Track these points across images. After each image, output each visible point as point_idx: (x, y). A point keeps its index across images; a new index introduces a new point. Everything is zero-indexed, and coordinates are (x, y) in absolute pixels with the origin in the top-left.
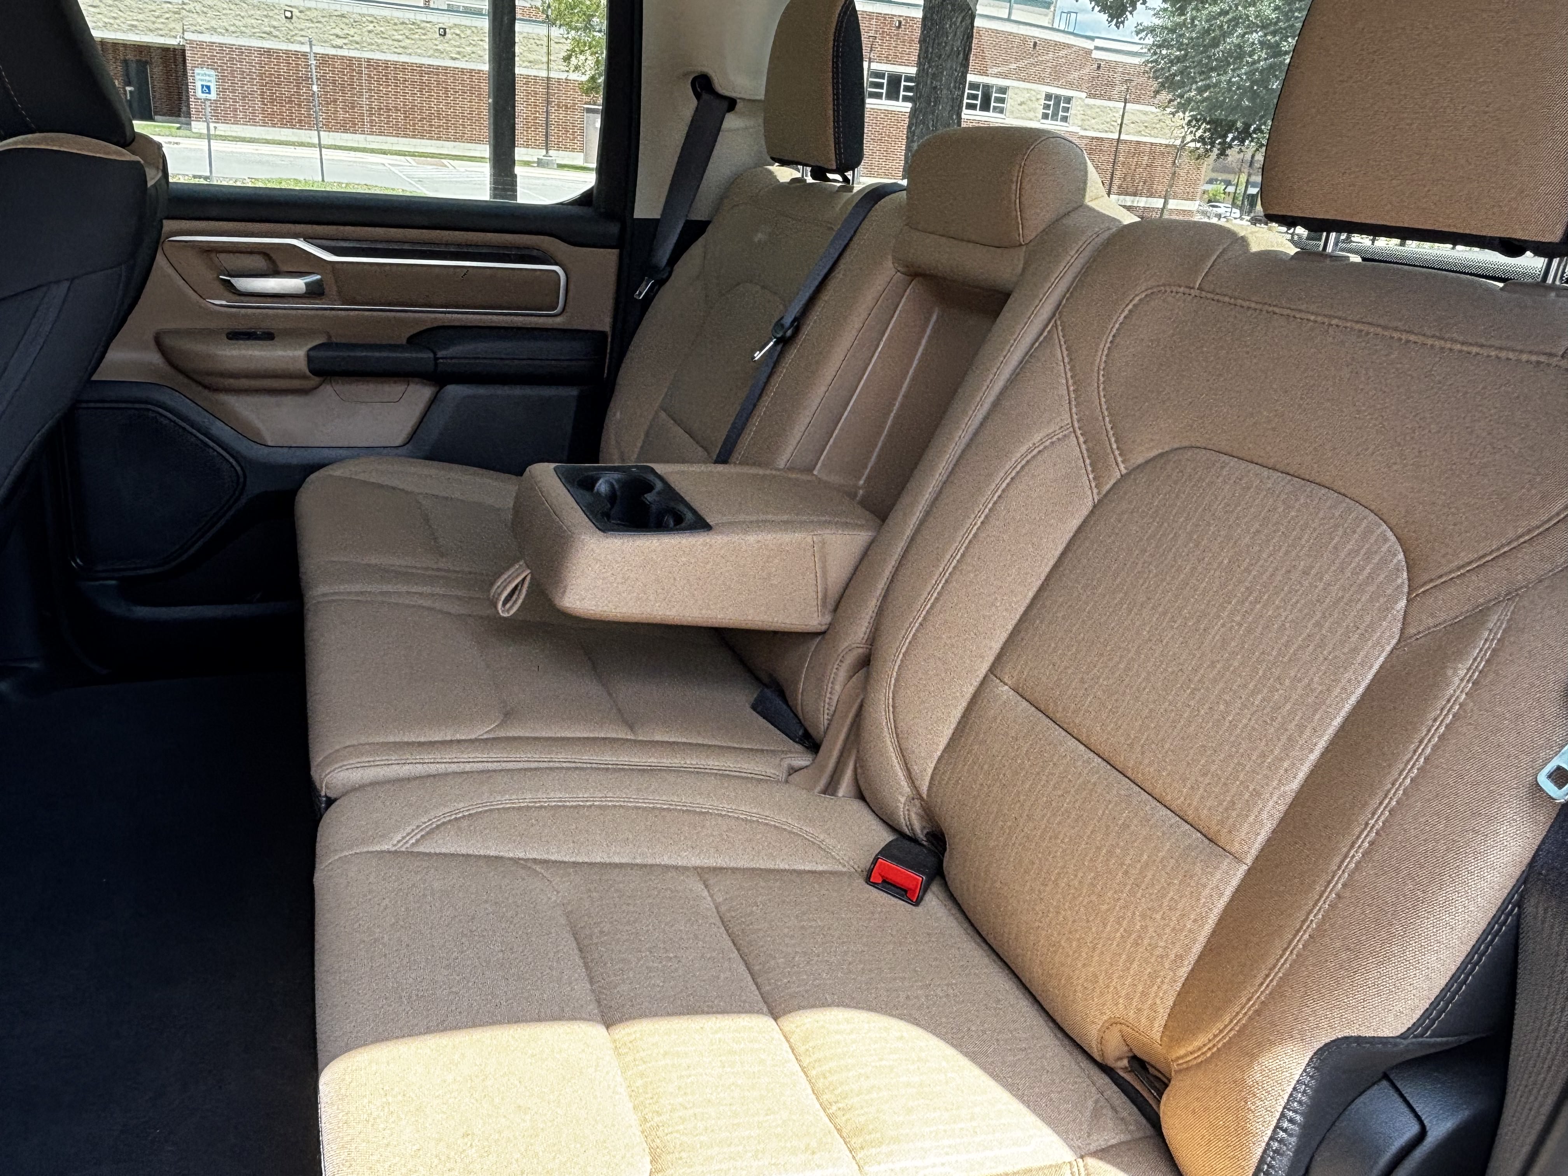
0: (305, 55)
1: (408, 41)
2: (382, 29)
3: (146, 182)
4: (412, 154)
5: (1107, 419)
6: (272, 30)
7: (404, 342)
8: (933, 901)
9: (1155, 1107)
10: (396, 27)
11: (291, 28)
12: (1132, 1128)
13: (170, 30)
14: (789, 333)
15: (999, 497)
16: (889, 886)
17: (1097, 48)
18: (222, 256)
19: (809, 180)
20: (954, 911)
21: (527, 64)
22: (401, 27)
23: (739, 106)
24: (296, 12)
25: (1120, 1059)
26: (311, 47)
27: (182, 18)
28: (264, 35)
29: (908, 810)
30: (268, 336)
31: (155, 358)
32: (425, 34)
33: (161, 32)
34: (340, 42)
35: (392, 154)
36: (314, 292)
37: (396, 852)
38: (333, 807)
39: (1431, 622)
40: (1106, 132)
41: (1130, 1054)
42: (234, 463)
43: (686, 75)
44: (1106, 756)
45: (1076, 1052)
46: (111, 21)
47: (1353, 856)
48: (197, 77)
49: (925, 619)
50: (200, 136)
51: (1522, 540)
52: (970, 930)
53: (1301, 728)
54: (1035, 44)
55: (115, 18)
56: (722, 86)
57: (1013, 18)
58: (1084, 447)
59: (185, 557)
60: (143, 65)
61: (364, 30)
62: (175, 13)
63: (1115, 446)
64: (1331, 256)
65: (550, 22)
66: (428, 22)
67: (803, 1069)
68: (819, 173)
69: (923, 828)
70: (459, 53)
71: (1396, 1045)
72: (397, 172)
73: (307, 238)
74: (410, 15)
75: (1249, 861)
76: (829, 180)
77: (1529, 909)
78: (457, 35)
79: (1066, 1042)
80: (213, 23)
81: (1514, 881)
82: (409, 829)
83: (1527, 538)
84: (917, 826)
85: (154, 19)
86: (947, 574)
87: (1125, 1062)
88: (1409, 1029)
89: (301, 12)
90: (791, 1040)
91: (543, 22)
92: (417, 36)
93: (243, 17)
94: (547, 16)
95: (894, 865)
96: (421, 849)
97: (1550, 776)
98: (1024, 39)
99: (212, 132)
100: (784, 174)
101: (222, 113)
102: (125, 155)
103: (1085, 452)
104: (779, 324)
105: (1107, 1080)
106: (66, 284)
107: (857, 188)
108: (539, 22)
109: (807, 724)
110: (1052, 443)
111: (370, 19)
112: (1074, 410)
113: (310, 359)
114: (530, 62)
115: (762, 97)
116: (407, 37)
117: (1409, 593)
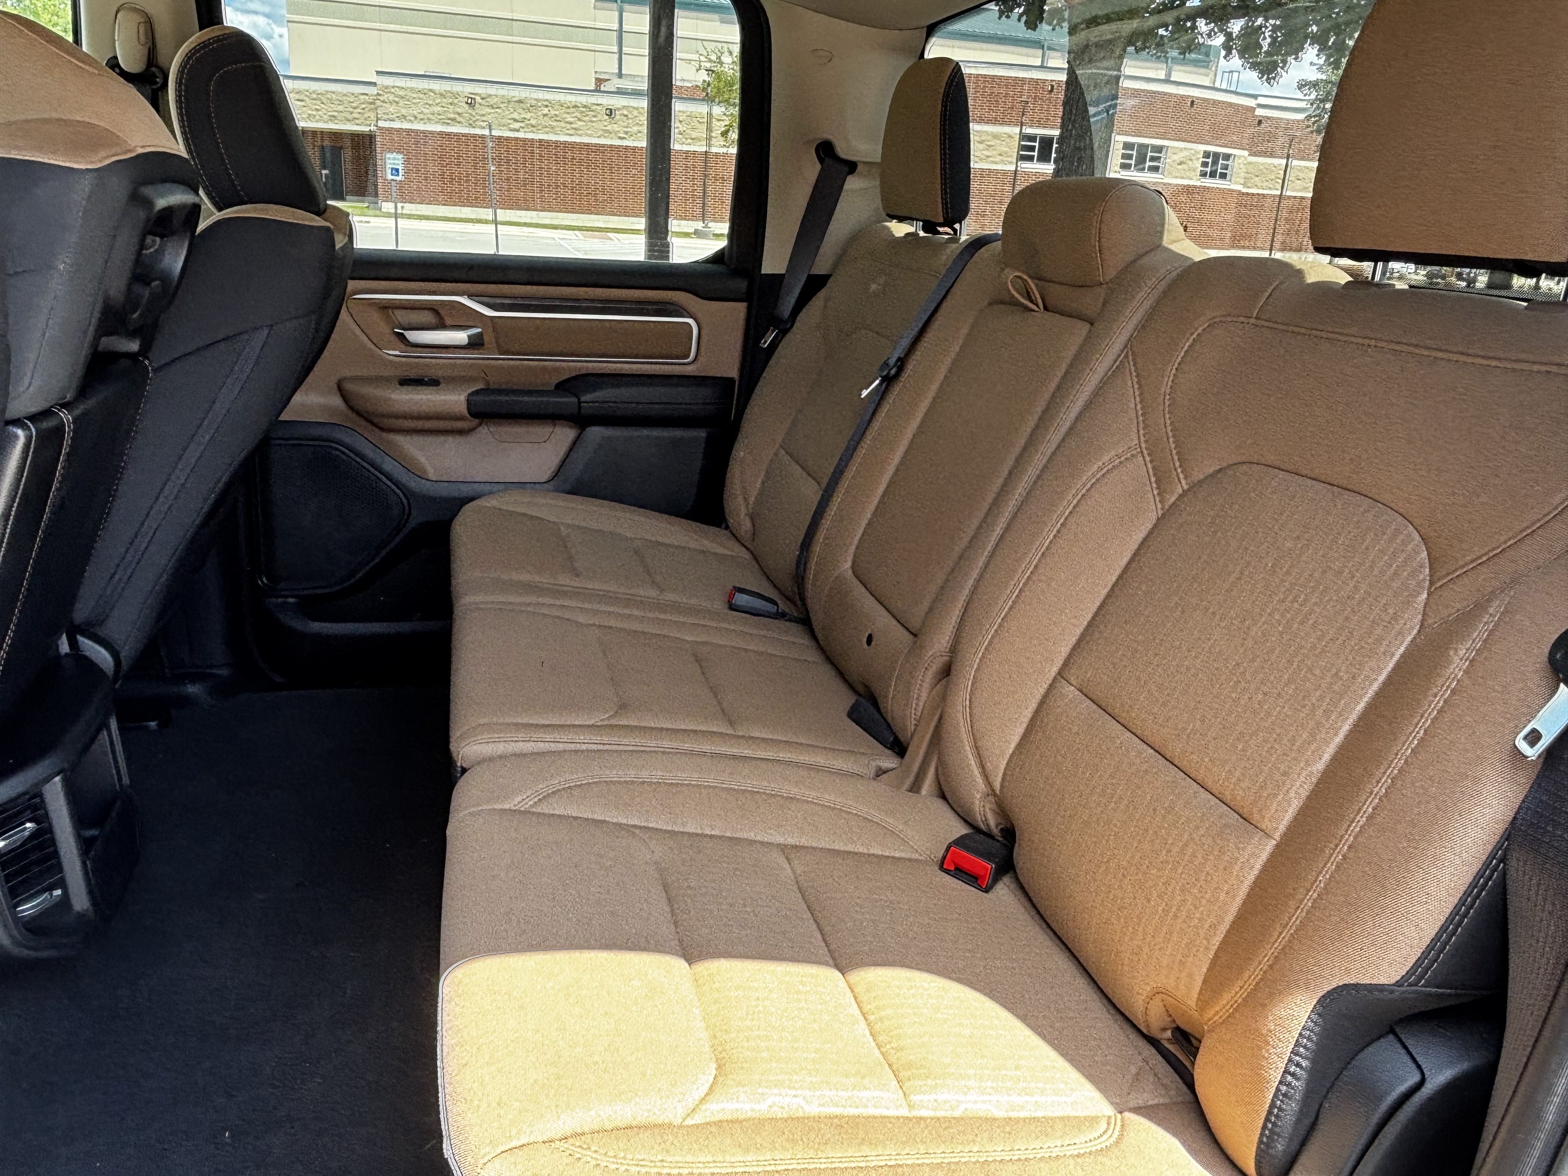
0: (483, 137)
1: (580, 123)
2: (556, 112)
3: (334, 246)
4: (580, 229)
5: (1171, 440)
6: (456, 116)
7: (553, 388)
8: (1004, 890)
9: (1190, 1068)
10: (568, 110)
11: (474, 113)
12: (1173, 1092)
13: (366, 119)
14: (893, 372)
15: (1071, 513)
16: (961, 872)
17: (1260, 106)
18: (397, 312)
19: (922, 234)
20: (1023, 900)
21: (689, 141)
22: (572, 110)
23: (860, 168)
24: (478, 98)
25: (1164, 1029)
26: (490, 131)
27: (376, 109)
28: (449, 121)
29: (984, 806)
30: (434, 383)
31: (336, 401)
32: (595, 116)
33: (357, 121)
34: (517, 125)
35: (562, 229)
36: (475, 343)
37: (515, 811)
38: (466, 774)
39: (1446, 613)
40: (1270, 188)
41: (1174, 1026)
42: (401, 495)
43: (809, 142)
44: (1157, 748)
45: (1126, 1026)
46: (314, 113)
47: (1359, 821)
48: (388, 161)
49: (1000, 625)
50: (388, 215)
51: (1525, 534)
52: (1037, 917)
53: (1327, 713)
54: (1193, 102)
55: (317, 110)
56: (842, 151)
57: (1172, 79)
58: (1149, 465)
59: (353, 580)
60: (337, 151)
61: (540, 113)
62: (371, 103)
63: (1177, 464)
64: (1378, 285)
65: (709, 99)
66: (598, 105)
67: (863, 1014)
68: (930, 227)
69: (997, 825)
70: (626, 133)
71: (1392, 992)
72: (566, 245)
73: (471, 296)
74: (583, 99)
75: (1277, 836)
76: (939, 233)
77: (1513, 863)
78: (626, 116)
79: (1119, 1017)
80: (404, 111)
81: (1497, 838)
82: (529, 793)
83: (1529, 531)
84: (992, 822)
85: (351, 110)
86: (1021, 584)
87: (1168, 1034)
88: (1403, 976)
89: (482, 99)
90: (856, 991)
91: (703, 100)
92: (587, 118)
93: (430, 105)
94: (707, 94)
95: (964, 853)
96: (538, 810)
97: (1525, 738)
98: (1183, 97)
99: (399, 211)
100: (900, 229)
101: (406, 194)
102: (318, 222)
103: (1151, 471)
104: (886, 364)
105: (1154, 1051)
106: (266, 331)
107: (963, 238)
108: (699, 100)
109: (896, 729)
110: (1121, 462)
111: (546, 103)
112: (1142, 432)
113: (469, 402)
114: (692, 139)
115: (879, 160)
116: (579, 120)
117: (1430, 588)
